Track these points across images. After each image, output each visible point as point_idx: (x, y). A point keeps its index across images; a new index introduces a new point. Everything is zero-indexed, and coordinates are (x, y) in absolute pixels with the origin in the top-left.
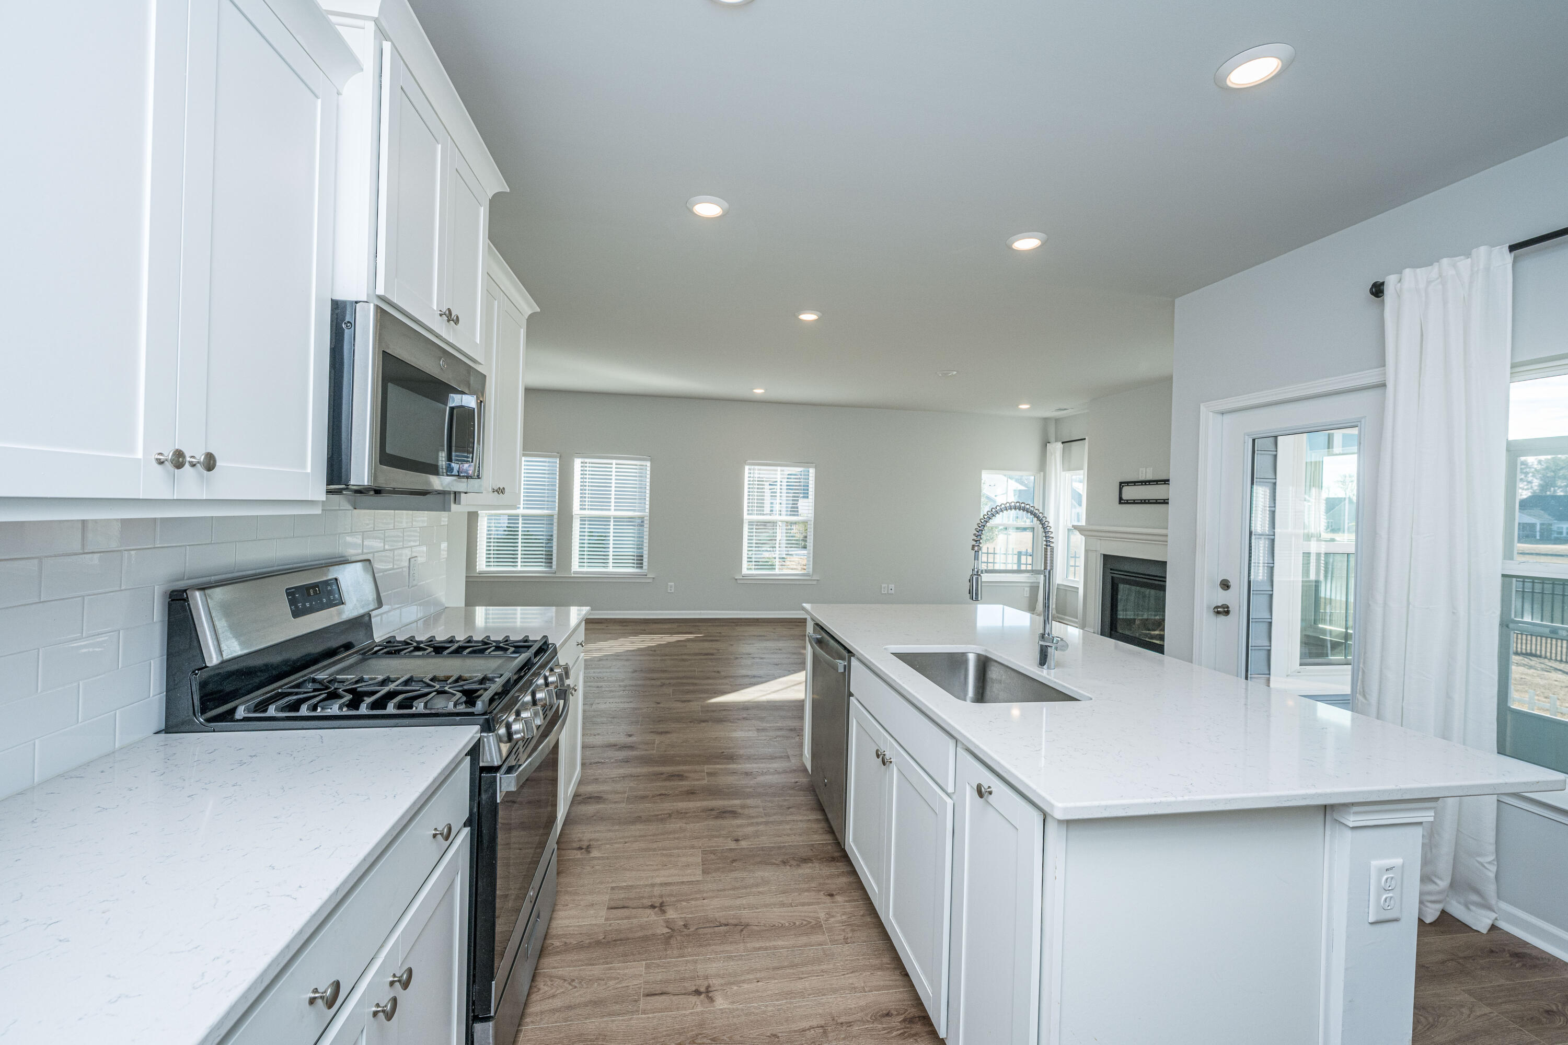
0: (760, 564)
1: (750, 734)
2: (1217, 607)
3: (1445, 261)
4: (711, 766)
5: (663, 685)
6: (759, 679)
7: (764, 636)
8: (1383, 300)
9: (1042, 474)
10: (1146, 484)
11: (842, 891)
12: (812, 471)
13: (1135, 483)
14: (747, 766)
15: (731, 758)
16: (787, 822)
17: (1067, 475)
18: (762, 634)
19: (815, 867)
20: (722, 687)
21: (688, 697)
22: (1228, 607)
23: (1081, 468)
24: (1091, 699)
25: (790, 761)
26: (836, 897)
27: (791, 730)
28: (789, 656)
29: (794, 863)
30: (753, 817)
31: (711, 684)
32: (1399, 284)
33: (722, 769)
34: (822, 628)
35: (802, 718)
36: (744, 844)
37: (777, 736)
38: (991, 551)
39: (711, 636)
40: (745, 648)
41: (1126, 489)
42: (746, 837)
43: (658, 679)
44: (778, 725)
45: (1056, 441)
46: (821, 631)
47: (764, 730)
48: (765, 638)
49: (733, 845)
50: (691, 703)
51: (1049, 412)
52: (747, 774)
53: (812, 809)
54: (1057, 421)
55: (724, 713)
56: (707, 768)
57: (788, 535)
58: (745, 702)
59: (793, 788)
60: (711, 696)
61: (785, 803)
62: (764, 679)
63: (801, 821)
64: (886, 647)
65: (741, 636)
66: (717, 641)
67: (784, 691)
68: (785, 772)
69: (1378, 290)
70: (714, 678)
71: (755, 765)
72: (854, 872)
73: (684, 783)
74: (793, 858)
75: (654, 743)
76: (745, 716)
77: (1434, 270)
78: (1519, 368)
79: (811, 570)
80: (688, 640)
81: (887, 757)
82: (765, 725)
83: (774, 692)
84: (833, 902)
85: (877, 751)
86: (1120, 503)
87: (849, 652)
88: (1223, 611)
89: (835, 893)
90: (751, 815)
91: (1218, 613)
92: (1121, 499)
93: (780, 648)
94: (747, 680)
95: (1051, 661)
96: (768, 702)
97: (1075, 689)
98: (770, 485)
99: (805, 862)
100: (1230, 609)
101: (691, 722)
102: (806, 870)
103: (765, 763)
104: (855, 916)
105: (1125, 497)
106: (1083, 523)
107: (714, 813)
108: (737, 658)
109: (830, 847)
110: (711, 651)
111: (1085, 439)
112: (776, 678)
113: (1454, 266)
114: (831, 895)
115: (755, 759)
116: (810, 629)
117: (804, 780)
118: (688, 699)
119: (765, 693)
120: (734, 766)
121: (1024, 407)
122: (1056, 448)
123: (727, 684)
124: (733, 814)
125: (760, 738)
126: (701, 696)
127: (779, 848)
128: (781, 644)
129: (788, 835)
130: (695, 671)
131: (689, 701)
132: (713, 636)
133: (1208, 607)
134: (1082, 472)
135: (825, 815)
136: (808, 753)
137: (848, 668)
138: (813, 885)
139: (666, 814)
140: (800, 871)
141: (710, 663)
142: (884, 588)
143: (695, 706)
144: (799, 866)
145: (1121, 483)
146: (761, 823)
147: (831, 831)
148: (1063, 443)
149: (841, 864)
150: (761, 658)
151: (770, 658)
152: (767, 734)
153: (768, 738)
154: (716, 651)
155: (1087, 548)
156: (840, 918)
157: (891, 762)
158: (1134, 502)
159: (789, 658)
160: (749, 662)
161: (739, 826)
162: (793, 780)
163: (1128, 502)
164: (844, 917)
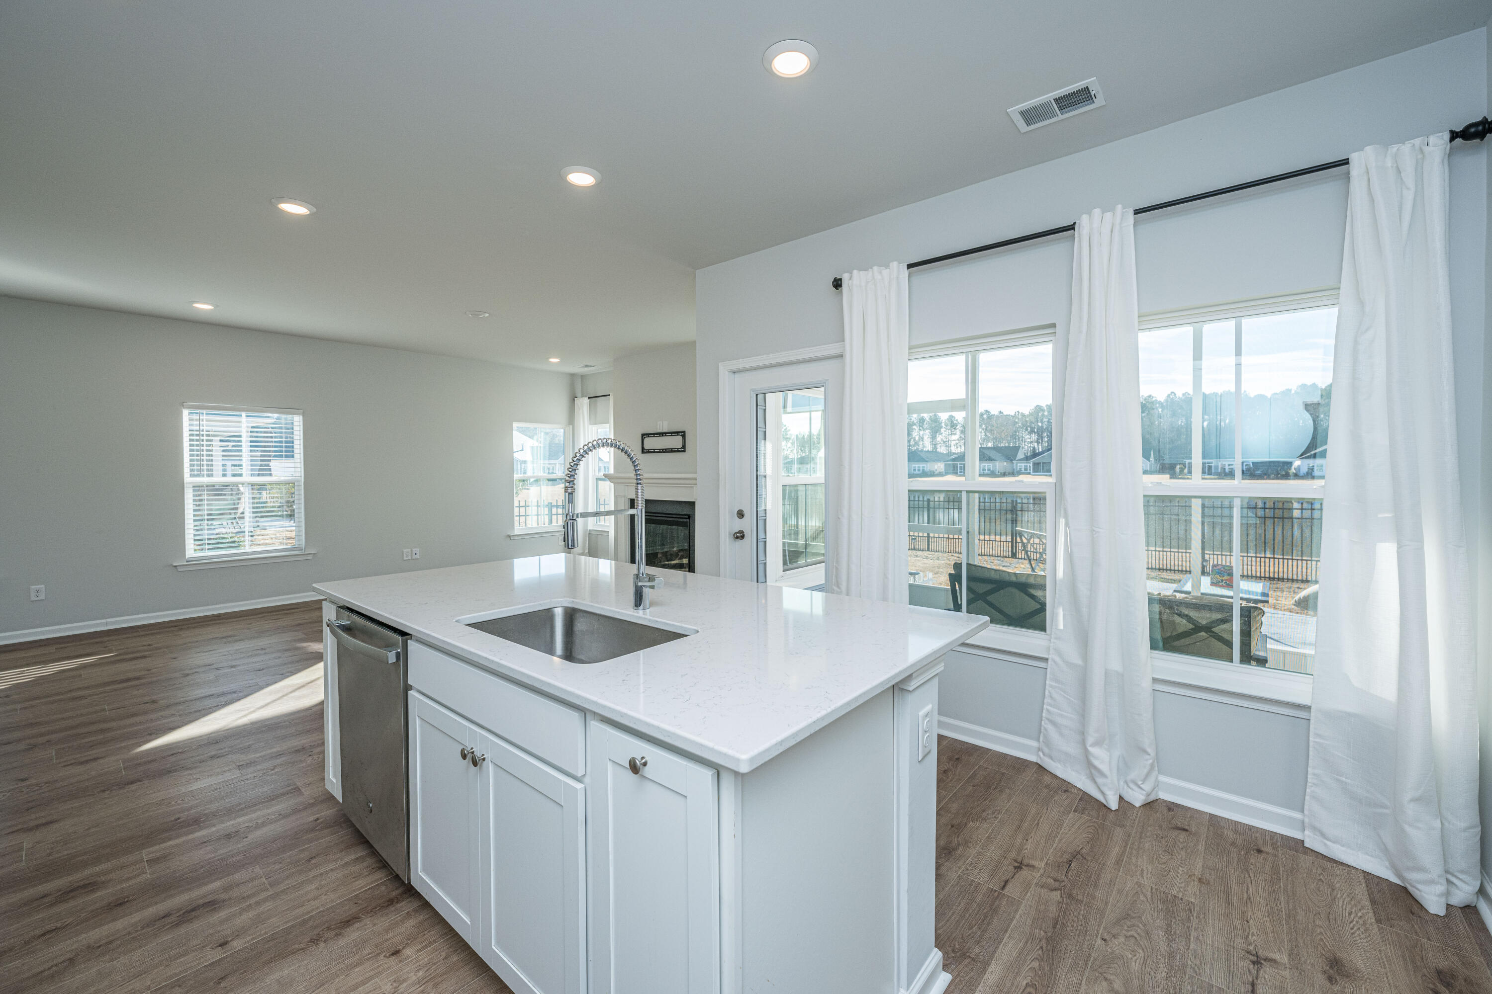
0: (217, 543)
1: (228, 776)
2: (736, 533)
3: (875, 268)
4: (157, 847)
5: (32, 747)
6: (234, 696)
7: (231, 636)
8: (841, 292)
9: (571, 426)
10: (663, 436)
11: (410, 940)
12: (298, 420)
13: (654, 435)
14: (228, 824)
15: (196, 822)
16: (309, 881)
17: (593, 429)
18: (230, 633)
19: (365, 925)
20: (165, 721)
21: (93, 753)
22: (743, 532)
23: (607, 422)
24: (698, 632)
25: (301, 794)
26: (404, 951)
27: (298, 751)
28: (279, 655)
29: (331, 934)
30: (249, 897)
31: (141, 723)
32: (851, 281)
33: (174, 847)
34: (351, 610)
35: (321, 729)
36: (237, 944)
37: (275, 767)
38: (522, 504)
39: (133, 653)
40: (199, 658)
41: (647, 440)
42: (237, 935)
43: (19, 741)
44: (275, 750)
45: (583, 396)
46: (350, 614)
47: (250, 764)
48: (235, 638)
49: (218, 955)
50: (101, 761)
51: (577, 369)
52: (228, 836)
53: (348, 847)
54: (583, 377)
55: (173, 759)
56: (146, 854)
57: (256, 501)
58: (211, 734)
59: (313, 830)
60: (142, 740)
61: (302, 856)
62: (239, 695)
63: (332, 870)
64: (458, 619)
65: (190, 642)
66: (144, 657)
67: (279, 701)
68: (296, 811)
69: (837, 284)
70: (145, 713)
71: (240, 820)
72: (426, 905)
73: (99, 894)
74: (329, 928)
75: (21, 849)
76: (213, 753)
77: (870, 273)
78: (916, 350)
79: (303, 542)
80: (84, 667)
81: (478, 754)
82: (252, 756)
83: (261, 708)
84: (400, 961)
85: (462, 751)
86: (643, 452)
87: (403, 634)
88: (740, 536)
89: (401, 948)
90: (245, 895)
91: (737, 538)
92: (643, 449)
93: (263, 647)
94: (208, 703)
95: (646, 600)
96: (252, 723)
97: (679, 624)
98: (221, 441)
99: (348, 926)
100: (745, 534)
101: (103, 791)
102: (353, 934)
103: (260, 810)
104: (435, 964)
105: (646, 447)
106: (611, 471)
107: (173, 918)
108: (188, 675)
109: (383, 888)
110: (138, 674)
111: (609, 395)
112: (261, 688)
113: (880, 273)
114: (396, 953)
115: (242, 810)
116: (329, 613)
117: (327, 813)
118: (95, 756)
119: (247, 712)
120: (204, 832)
121: (554, 360)
122: (583, 403)
123: (173, 715)
124: (212, 905)
125: (246, 777)
126: (123, 745)
127: (304, 922)
128: (263, 642)
129: (316, 898)
130: (104, 710)
131: (95, 759)
132: (138, 652)
133: (730, 534)
134: (607, 425)
135: (371, 846)
136: (335, 776)
137: (403, 657)
138: (366, 952)
139: (64, 961)
140: (343, 942)
141: (135, 692)
142: (407, 553)
143: (112, 763)
144: (339, 935)
145: (643, 435)
146: (265, 900)
147: (383, 865)
148: (589, 398)
149: (403, 903)
150: (232, 667)
151: (248, 664)
152: (259, 767)
153: (260, 774)
154: (146, 672)
155: (616, 495)
156: (414, 978)
157: (484, 759)
158: (654, 451)
159: (280, 657)
160: (211, 676)
161: (222, 922)
162: (312, 819)
163: (649, 452)
164: (420, 974)
